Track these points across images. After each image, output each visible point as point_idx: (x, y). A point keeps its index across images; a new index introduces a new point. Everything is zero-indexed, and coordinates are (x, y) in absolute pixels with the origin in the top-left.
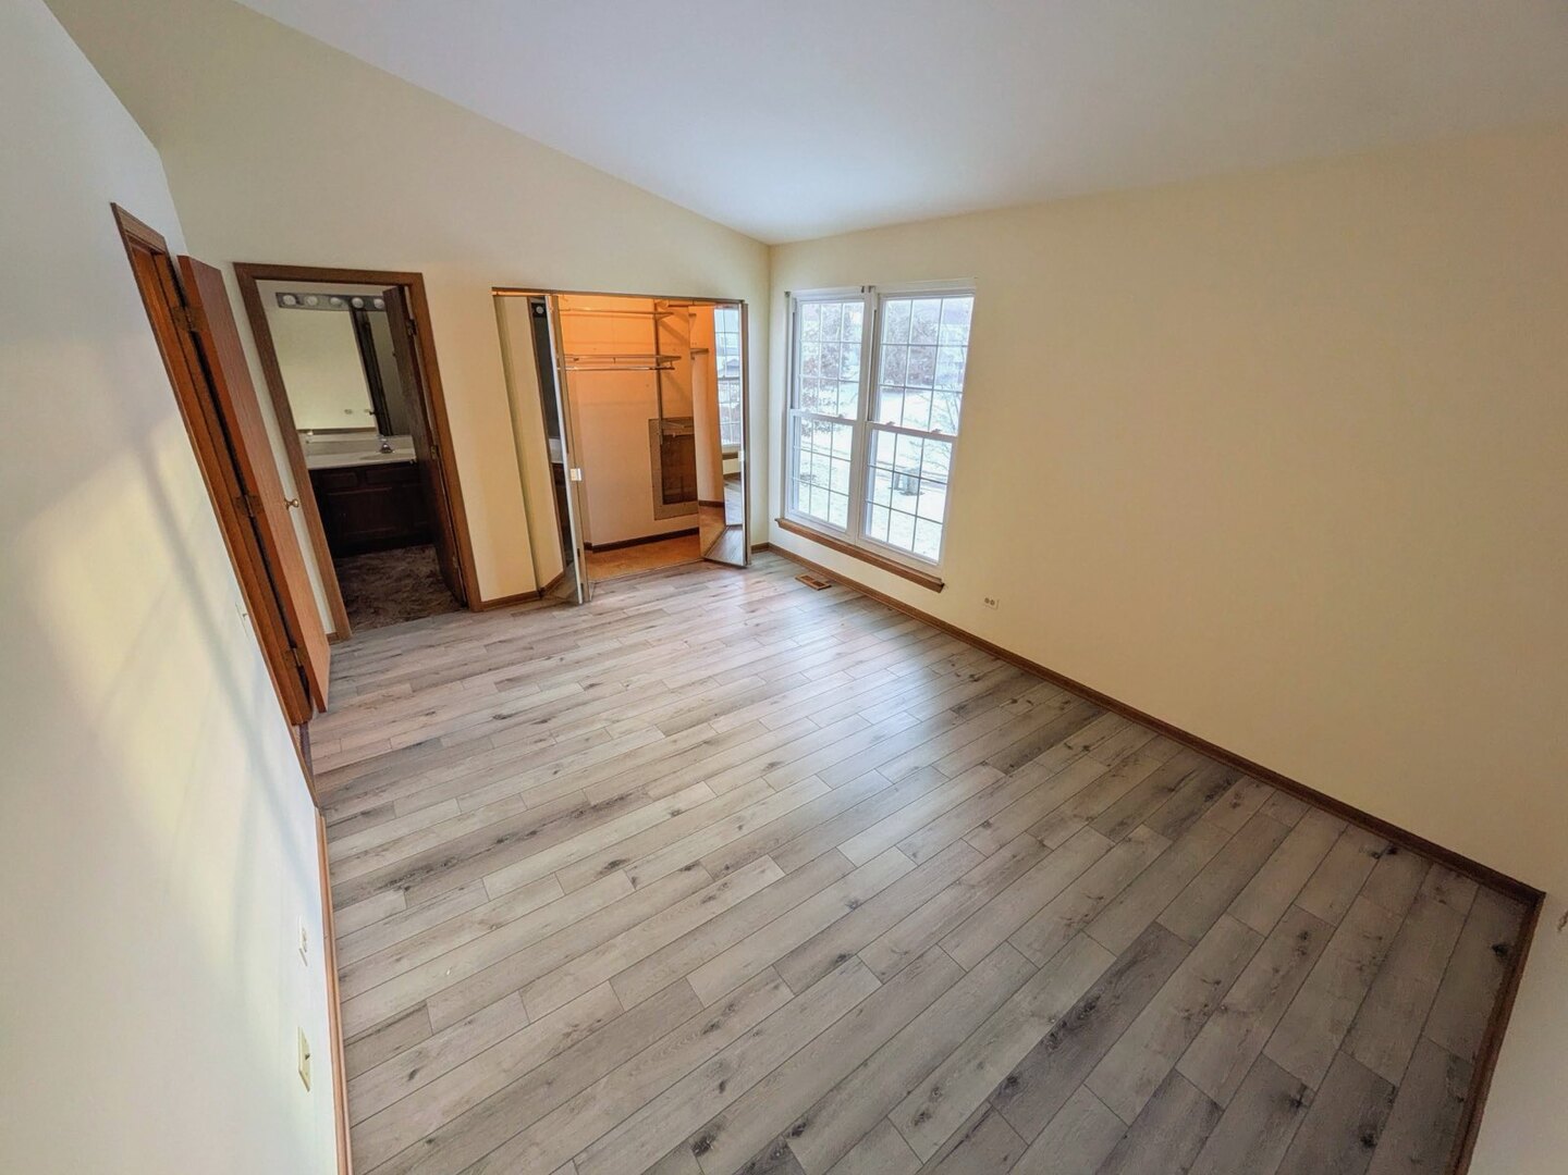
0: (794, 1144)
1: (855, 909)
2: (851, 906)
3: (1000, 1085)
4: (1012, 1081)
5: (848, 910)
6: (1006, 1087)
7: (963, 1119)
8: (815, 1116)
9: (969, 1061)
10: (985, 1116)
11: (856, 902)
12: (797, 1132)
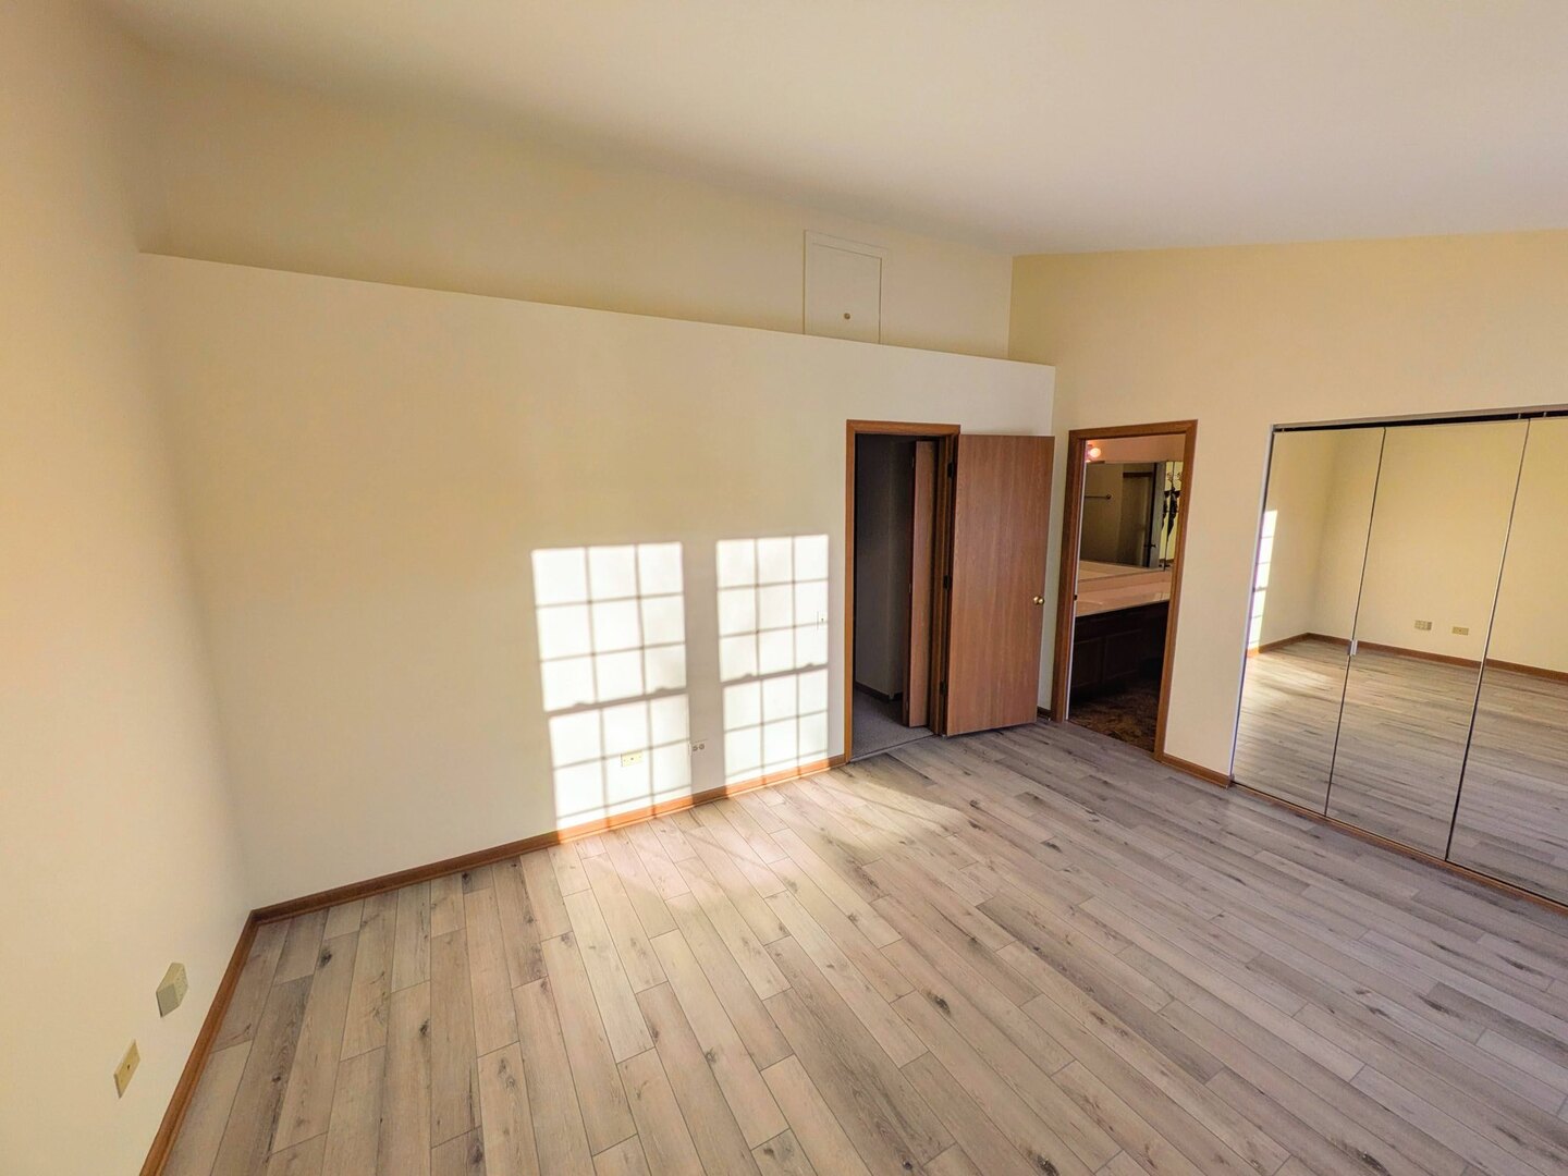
0: (538, 983)
1: (706, 1057)
2: (708, 1053)
3: (482, 1144)
4: (478, 1158)
5: (706, 1049)
6: (478, 1150)
7: (482, 1099)
8: (547, 997)
9: (516, 1122)
10: (472, 1120)
11: (714, 1061)
12: (543, 985)
